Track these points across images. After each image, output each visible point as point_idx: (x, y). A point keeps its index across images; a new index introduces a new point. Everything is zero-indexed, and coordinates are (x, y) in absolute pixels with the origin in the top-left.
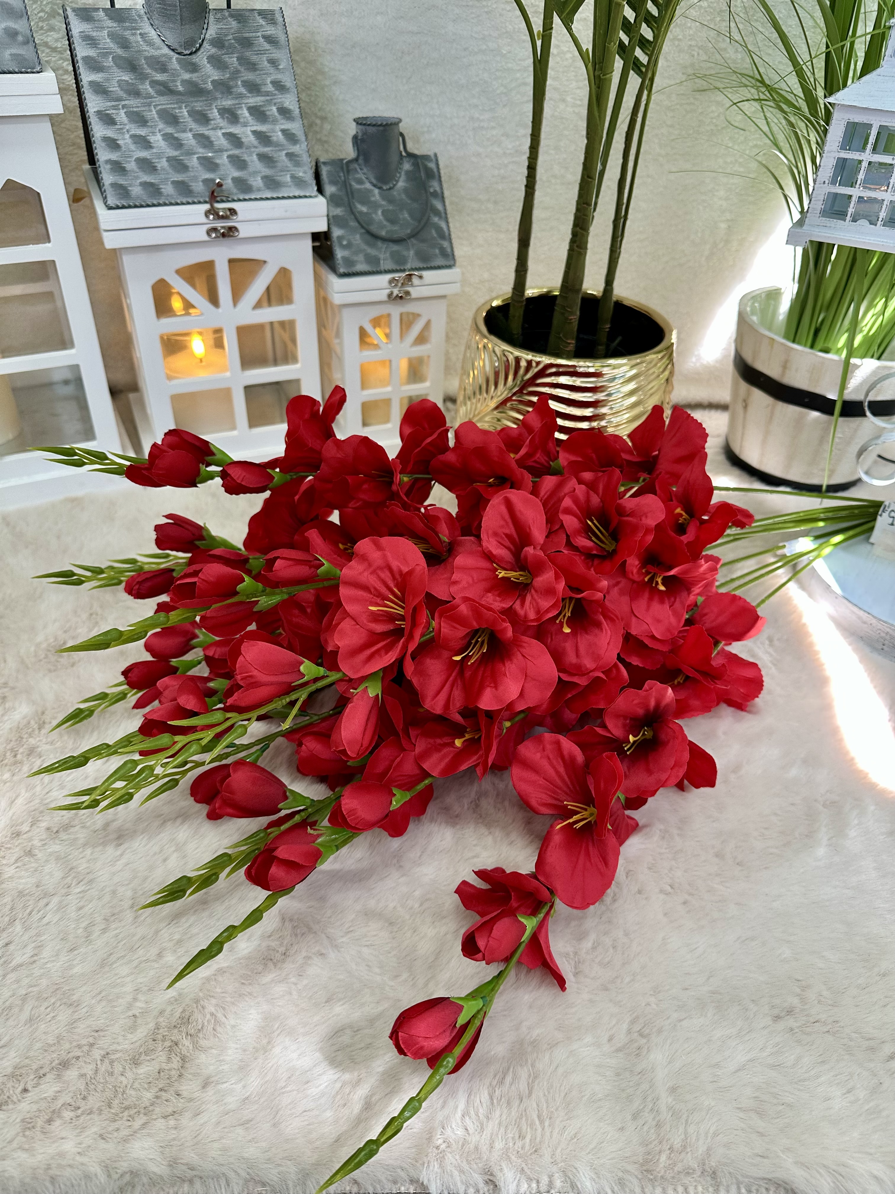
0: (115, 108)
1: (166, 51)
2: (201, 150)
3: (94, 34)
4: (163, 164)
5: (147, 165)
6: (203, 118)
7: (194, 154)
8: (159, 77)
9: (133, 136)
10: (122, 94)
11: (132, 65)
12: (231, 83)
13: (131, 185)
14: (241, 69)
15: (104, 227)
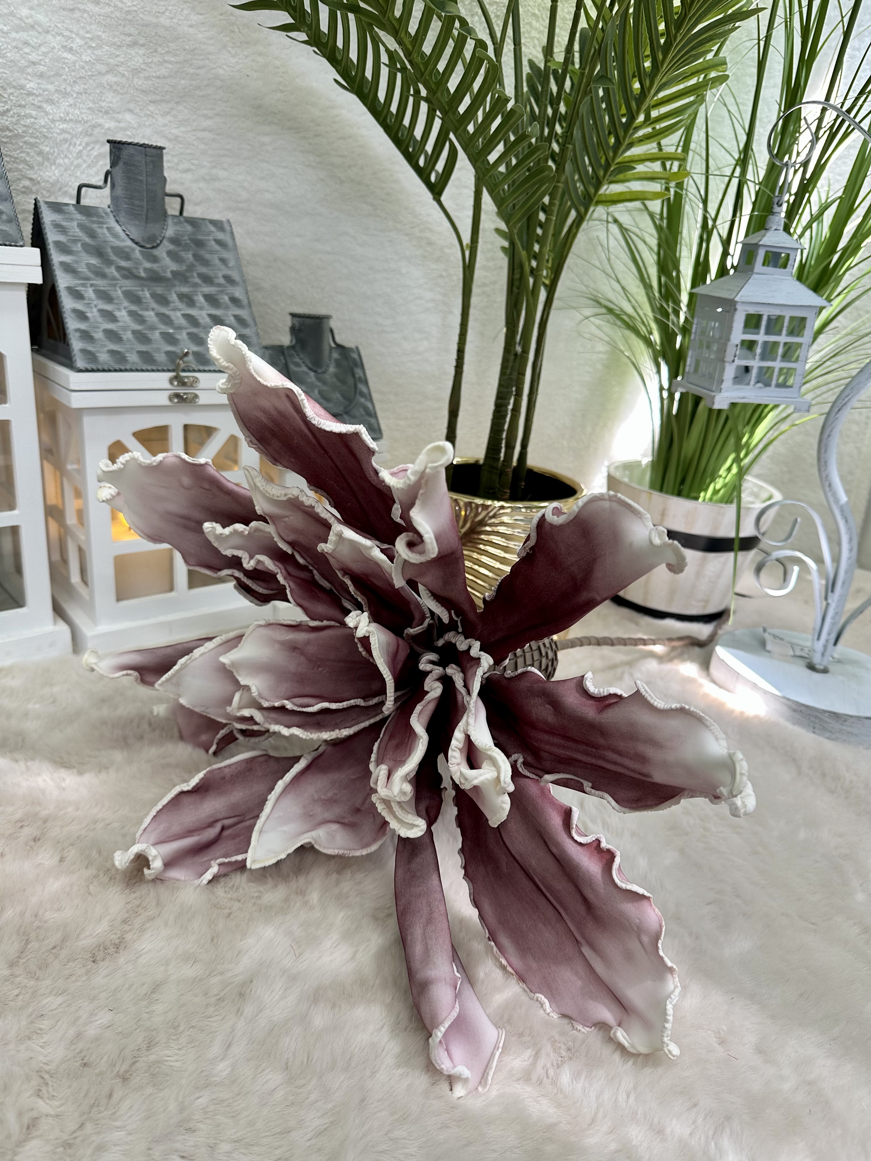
0: (83, 285)
1: (129, 243)
2: (163, 327)
3: (64, 224)
4: (128, 335)
5: (112, 335)
6: (163, 301)
7: (157, 329)
8: (123, 264)
9: (101, 311)
10: (90, 275)
11: (99, 252)
12: (188, 274)
13: (99, 352)
14: (196, 264)
15: (72, 388)
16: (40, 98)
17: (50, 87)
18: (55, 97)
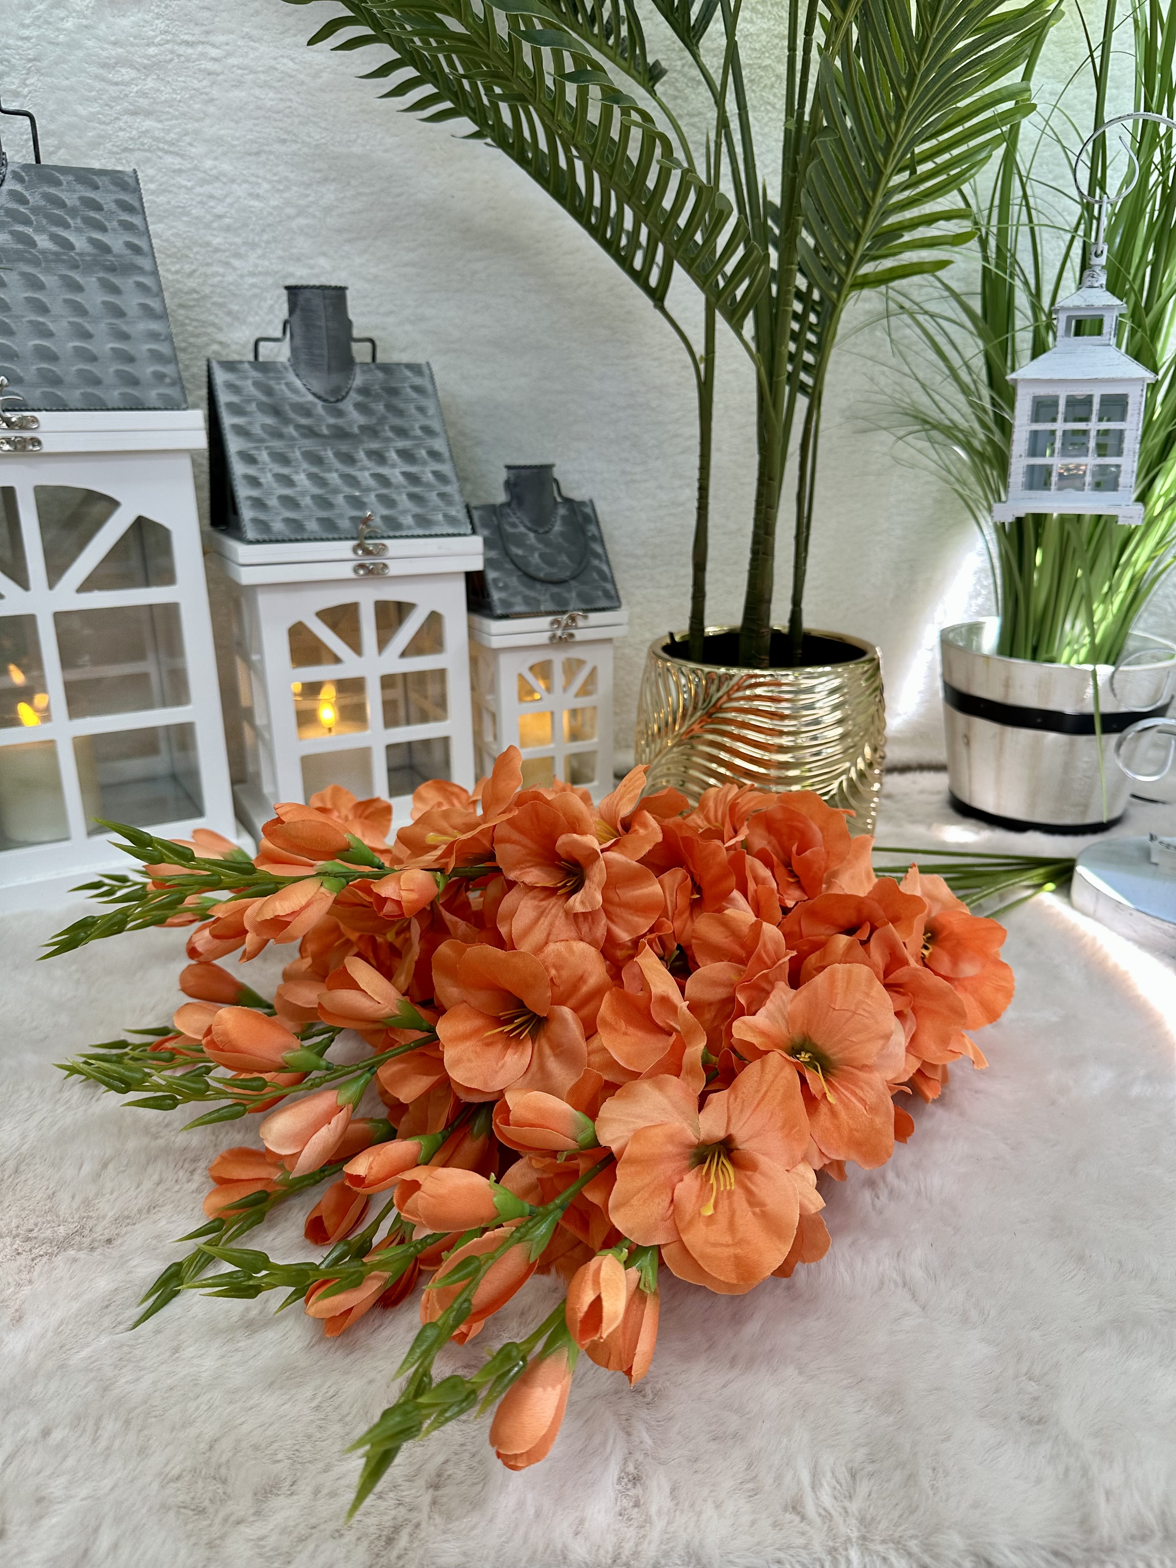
0: (257, 448)
1: (311, 398)
2: (347, 489)
3: (238, 383)
4: (307, 501)
5: (289, 502)
6: (349, 459)
7: (341, 492)
8: (304, 421)
9: (276, 475)
10: (265, 436)
11: (276, 411)
12: (379, 428)
13: (272, 521)
14: (389, 415)
15: (242, 560)
16: (227, 254)
17: (238, 240)
18: (243, 250)
